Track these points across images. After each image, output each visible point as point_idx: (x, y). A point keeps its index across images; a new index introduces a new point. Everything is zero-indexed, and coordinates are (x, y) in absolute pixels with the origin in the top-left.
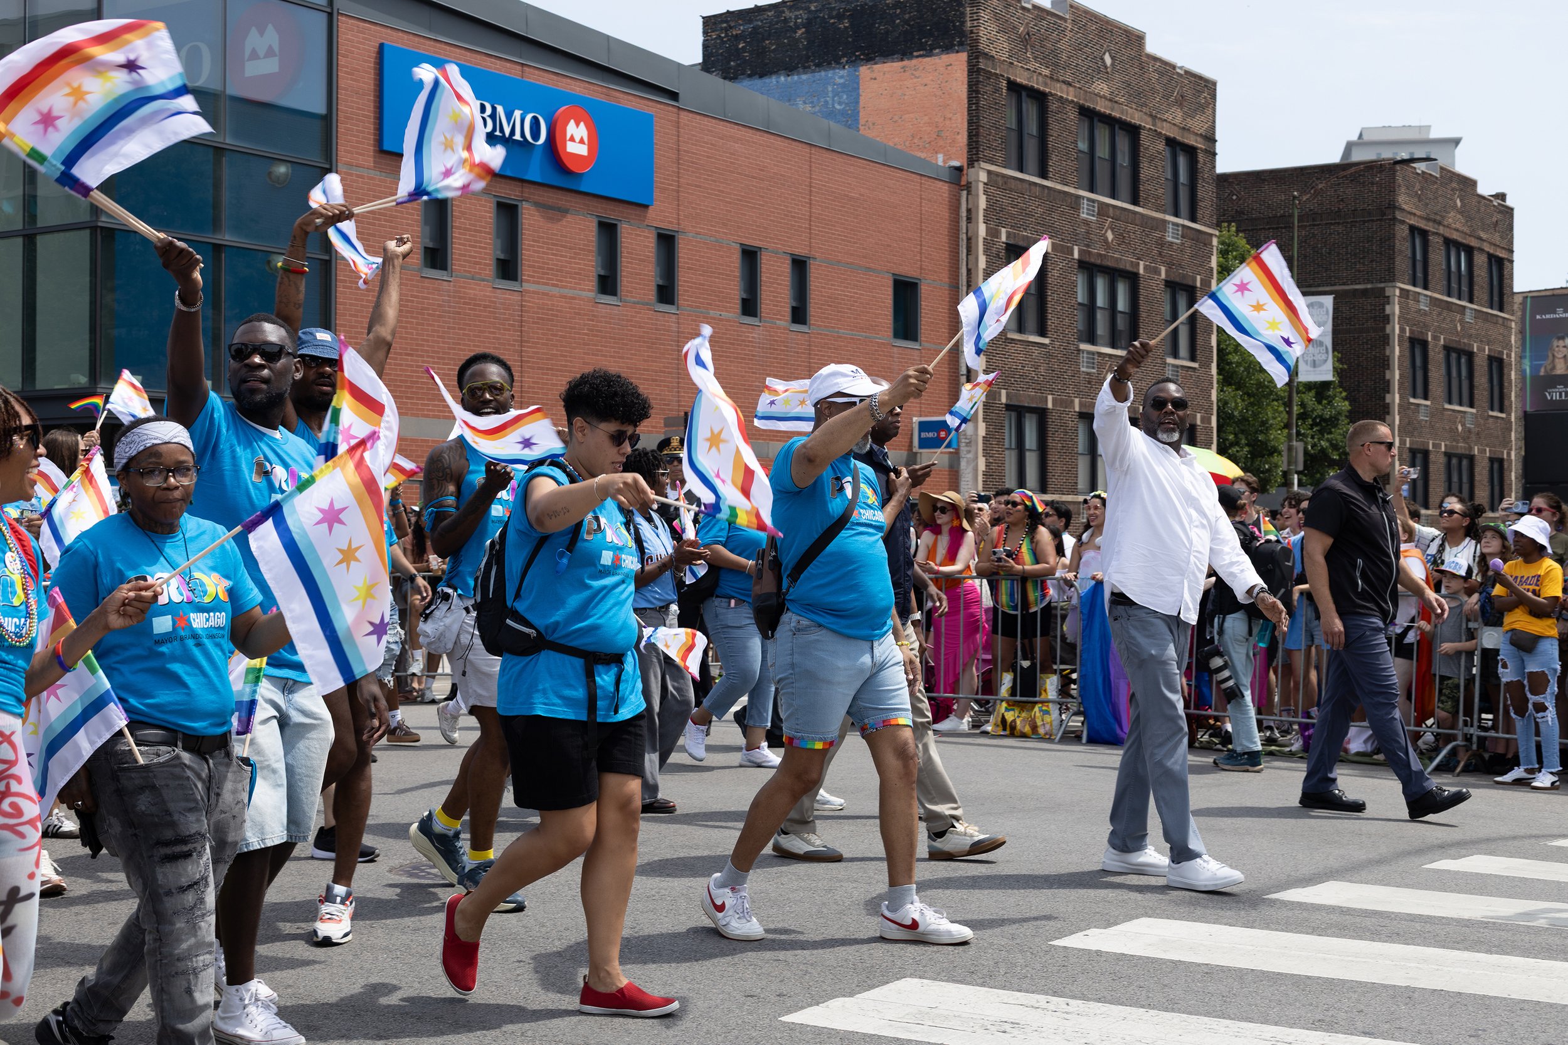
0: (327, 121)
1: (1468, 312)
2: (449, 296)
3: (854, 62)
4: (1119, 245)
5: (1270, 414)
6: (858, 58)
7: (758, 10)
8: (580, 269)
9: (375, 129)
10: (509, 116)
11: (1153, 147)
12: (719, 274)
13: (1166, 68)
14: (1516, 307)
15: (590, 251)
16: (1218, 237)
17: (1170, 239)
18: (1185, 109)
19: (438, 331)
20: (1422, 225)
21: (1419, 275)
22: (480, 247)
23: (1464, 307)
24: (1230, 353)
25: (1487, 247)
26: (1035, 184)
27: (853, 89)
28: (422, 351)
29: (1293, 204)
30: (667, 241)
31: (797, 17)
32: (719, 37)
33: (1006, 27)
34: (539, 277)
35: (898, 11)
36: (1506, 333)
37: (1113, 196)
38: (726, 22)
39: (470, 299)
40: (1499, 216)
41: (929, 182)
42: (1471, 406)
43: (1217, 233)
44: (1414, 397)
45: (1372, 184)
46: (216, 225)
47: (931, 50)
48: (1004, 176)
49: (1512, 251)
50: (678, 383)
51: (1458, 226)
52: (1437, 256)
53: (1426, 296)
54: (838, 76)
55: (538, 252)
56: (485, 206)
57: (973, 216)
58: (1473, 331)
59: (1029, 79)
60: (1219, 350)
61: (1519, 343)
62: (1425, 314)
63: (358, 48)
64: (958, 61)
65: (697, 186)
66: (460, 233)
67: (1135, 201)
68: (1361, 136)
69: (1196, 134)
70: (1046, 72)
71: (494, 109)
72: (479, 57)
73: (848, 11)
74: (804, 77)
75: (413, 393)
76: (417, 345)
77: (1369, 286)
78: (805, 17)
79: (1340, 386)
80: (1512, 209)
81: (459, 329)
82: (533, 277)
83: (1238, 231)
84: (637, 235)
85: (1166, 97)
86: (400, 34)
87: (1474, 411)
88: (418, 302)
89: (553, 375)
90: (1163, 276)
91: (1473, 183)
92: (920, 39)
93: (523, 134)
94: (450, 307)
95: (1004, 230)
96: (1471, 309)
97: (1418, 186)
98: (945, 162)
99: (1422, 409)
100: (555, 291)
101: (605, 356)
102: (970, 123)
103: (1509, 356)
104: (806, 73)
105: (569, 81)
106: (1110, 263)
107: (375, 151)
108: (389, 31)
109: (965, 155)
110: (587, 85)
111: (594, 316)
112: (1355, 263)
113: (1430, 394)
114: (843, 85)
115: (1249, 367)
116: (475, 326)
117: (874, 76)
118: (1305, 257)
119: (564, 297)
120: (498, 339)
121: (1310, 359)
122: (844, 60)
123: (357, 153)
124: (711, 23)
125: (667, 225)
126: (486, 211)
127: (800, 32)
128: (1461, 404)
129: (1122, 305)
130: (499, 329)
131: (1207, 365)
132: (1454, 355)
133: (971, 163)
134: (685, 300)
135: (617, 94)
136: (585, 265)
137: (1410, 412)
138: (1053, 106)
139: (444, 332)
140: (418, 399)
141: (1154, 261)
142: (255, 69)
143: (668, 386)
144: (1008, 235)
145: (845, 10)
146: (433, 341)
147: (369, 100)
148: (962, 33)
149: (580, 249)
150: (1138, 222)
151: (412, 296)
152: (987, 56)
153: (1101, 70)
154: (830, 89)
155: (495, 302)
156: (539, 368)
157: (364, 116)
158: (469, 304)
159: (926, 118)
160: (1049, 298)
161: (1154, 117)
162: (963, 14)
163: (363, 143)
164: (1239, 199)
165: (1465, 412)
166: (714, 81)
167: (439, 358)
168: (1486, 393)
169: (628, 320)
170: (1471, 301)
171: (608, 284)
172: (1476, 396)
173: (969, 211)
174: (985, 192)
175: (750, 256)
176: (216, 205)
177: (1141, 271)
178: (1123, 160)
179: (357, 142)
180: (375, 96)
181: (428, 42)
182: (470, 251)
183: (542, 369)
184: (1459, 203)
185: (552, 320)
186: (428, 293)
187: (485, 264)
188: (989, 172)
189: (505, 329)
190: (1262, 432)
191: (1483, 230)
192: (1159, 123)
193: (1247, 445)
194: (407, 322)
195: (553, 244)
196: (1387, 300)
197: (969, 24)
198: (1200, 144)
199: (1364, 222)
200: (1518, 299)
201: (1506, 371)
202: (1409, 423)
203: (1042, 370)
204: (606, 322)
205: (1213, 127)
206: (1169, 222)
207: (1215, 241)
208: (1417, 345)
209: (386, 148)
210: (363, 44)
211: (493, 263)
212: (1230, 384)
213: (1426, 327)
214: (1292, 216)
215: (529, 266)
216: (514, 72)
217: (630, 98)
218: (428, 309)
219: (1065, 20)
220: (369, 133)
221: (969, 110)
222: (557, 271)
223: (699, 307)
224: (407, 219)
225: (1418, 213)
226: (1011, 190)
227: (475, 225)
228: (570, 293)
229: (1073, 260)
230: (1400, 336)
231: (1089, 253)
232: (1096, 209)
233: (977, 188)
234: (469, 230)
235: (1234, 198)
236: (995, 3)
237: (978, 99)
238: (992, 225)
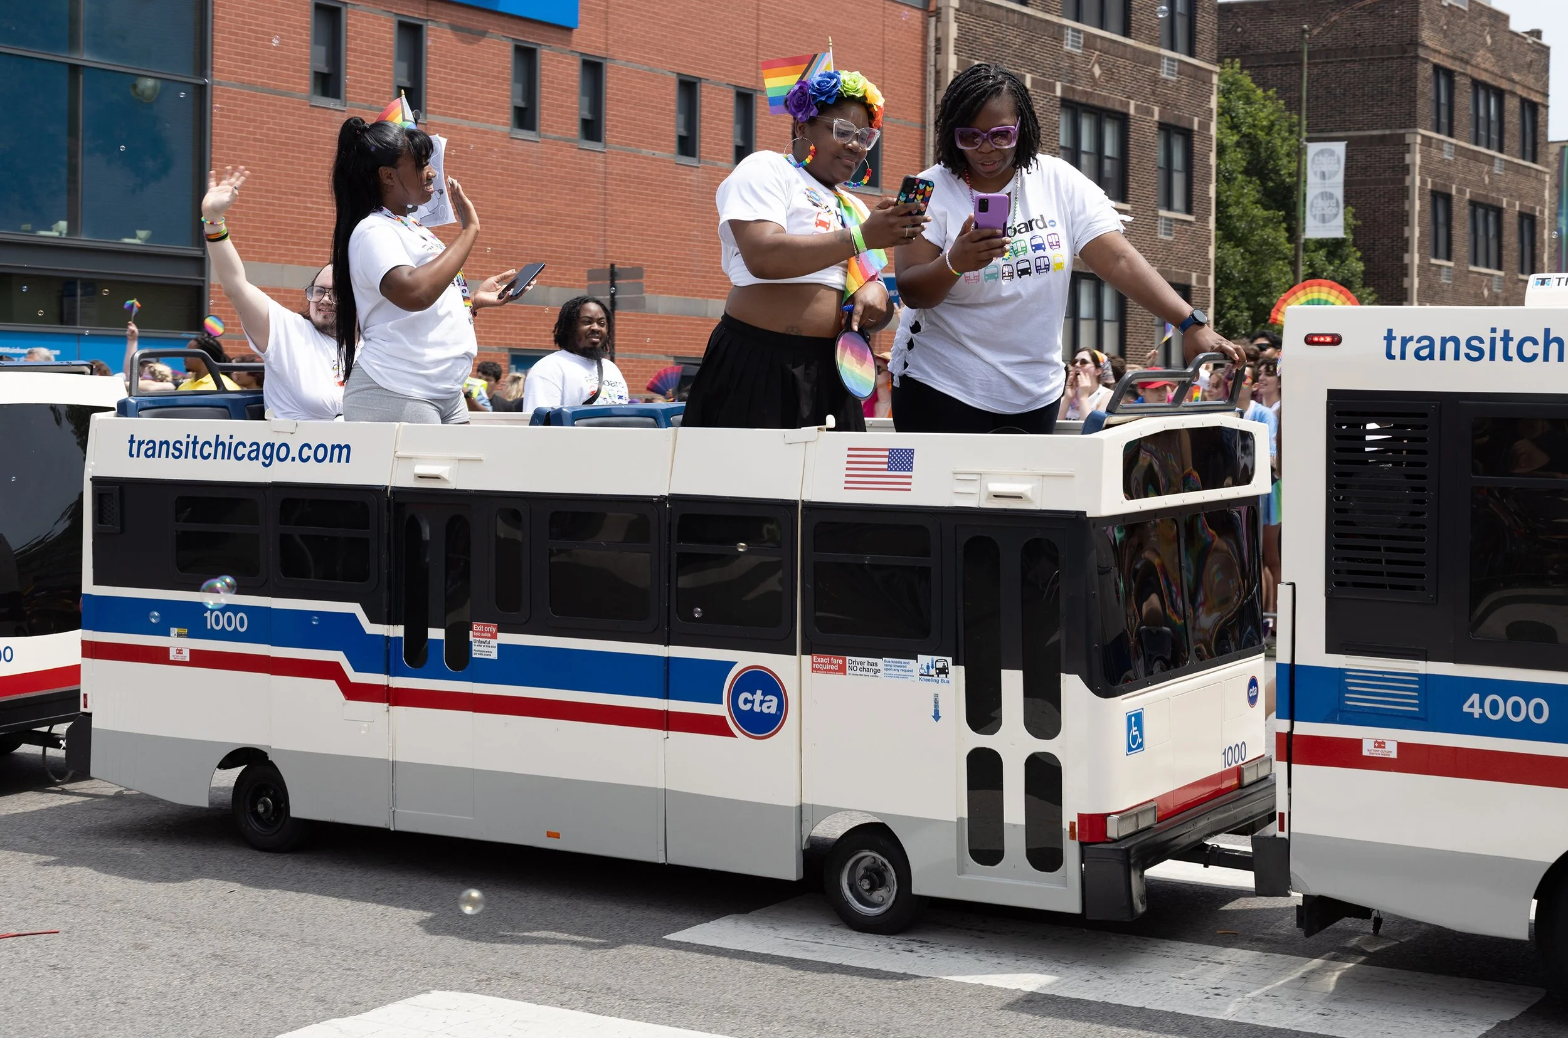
1: (1497, 162)
4: (1107, 81)
5: (1273, 275)
8: (493, 99)
12: (654, 107)
14: (1551, 158)
15: (505, 79)
16: (1220, 75)
17: (1164, 76)
20: (1447, 64)
21: (1444, 120)
22: (379, 73)
23: (1493, 157)
24: (1228, 206)
25: (1519, 91)
26: (1013, 11)
28: (312, 190)
29: (1303, 38)
30: (593, 69)
34: (446, 108)
36: (1539, 187)
37: (1102, 27)
40: (1534, 56)
41: (893, 7)
42: (1499, 268)
43: (1218, 69)
44: (1436, 256)
45: (1393, 17)
46: (73, 43)
49: (1546, 95)
50: (605, 231)
51: (1487, 65)
52: (1464, 99)
53: (1451, 144)
55: (445, 79)
56: (384, 26)
57: (943, 45)
58: (1502, 185)
60: (1219, 203)
61: (1555, 199)
62: (1449, 164)
65: (628, 7)
66: (355, 57)
67: (1126, 33)
75: (300, 238)
76: (306, 183)
77: (1388, 132)
79: (1354, 245)
80: (1548, 48)
82: (439, 107)
83: (1242, 68)
84: (562, 62)
87: (1501, 273)
88: (306, 135)
90: (1156, 117)
91: (1505, 18)
96: (1501, 160)
97: (1443, 21)
99: (1444, 271)
100: (465, 124)
103: (1542, 212)
106: (1096, 102)
111: (509, 153)
112: (1372, 106)
113: (1454, 255)
115: (1252, 221)
118: (1317, 98)
119: (475, 131)
121: (1318, 213)
125: (595, 50)
126: (385, 32)
128: (1487, 266)
129: (1110, 149)
131: (1204, 219)
132: (1480, 212)
134: (613, 137)
136: (499, 95)
137: (1430, 274)
140: (306, 245)
141: (1146, 100)
143: (593, 235)
149: (494, 77)
150: (1129, 56)
151: (300, 127)
164: (1244, 32)
165: (1492, 275)
168: (1516, 254)
169: (548, 159)
170: (1501, 150)
171: (525, 117)
172: (1505, 258)
173: (938, 40)
174: (957, 19)
175: (688, 88)
176: (73, 20)
177: (1132, 111)
182: (367, 77)
184: (1489, 40)
186: (319, 124)
187: (385, 93)
190: (1264, 295)
191: (1515, 71)
193: (1248, 309)
194: (293, 157)
195: (463, 71)
196: (1407, 148)
199: (1383, 59)
200: (1555, 149)
201: (1538, 229)
202: (1429, 287)
204: (523, 161)
206: (1164, 57)
207: (1215, 79)
208: (1440, 199)
211: (394, 91)
212: (1230, 241)
213: (1450, 179)
214: (1301, 52)
215: (435, 95)
218: (317, 142)
222: (467, 101)
223: (629, 145)
224: (295, 39)
225: (1443, 50)
226: (986, 17)
227: (373, 48)
228: (482, 126)
229: (1056, 97)
230: (1420, 189)
231: (1073, 90)
232: (1082, 41)
233: (947, 14)
234: (366, 53)
235: (1239, 30)
238: (964, 57)
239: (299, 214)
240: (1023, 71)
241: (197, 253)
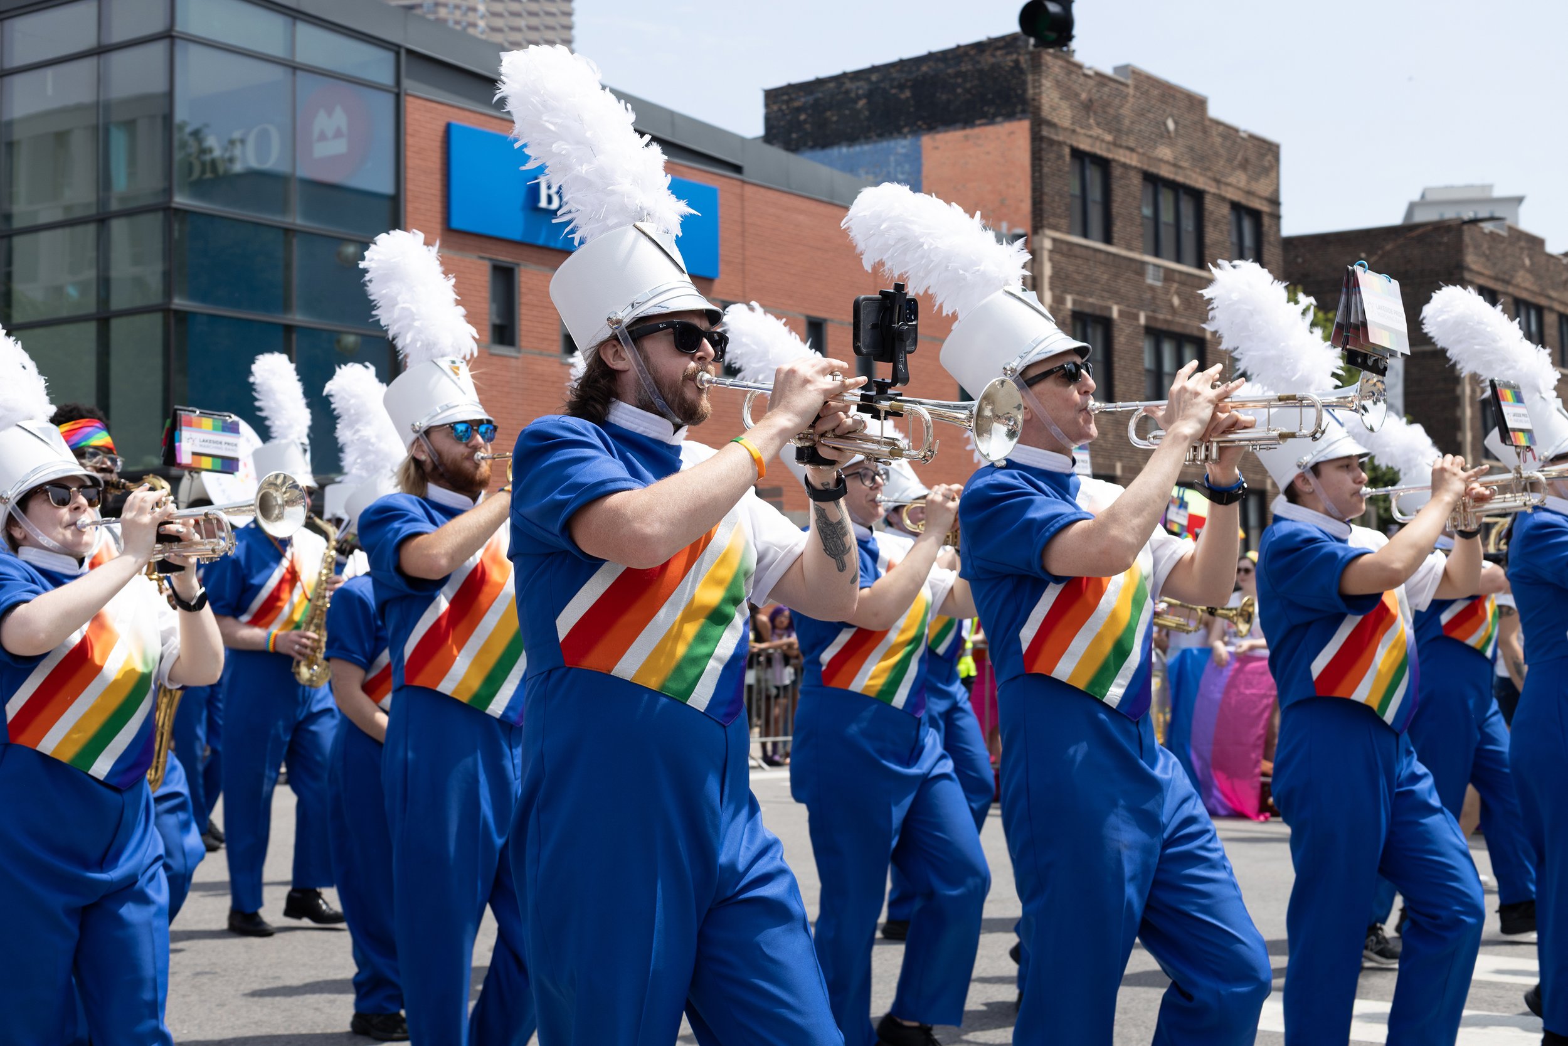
0: (395, 200)
2: (517, 372)
3: (916, 132)
4: (1185, 310)
6: (920, 127)
7: (819, 82)
9: (442, 207)
11: (1218, 212)
13: (1230, 132)
18: (1250, 173)
19: (506, 408)
20: (1491, 284)
22: (548, 324)
25: (1557, 307)
26: (1101, 251)
27: (916, 158)
31: (858, 88)
32: (780, 110)
33: (1068, 94)
37: (1178, 260)
38: (787, 94)
39: (538, 375)
45: (1440, 244)
46: (286, 307)
47: (993, 118)
48: (1068, 243)
51: (1527, 285)
54: (900, 146)
57: (1038, 283)
59: (1092, 146)
63: (425, 127)
64: (1021, 129)
65: (762, 258)
66: (527, 310)
67: (1201, 266)
68: (1423, 196)
69: (1261, 198)
70: (1109, 138)
73: (910, 81)
74: (866, 147)
77: (1439, 347)
78: (867, 87)
81: (528, 405)
85: (1230, 160)
86: (466, 113)
91: (1540, 242)
92: (982, 108)
94: (518, 383)
95: (1069, 298)
97: (1485, 246)
98: (1009, 229)
102: (1034, 190)
104: (867, 143)
106: (1177, 329)
107: (442, 230)
108: (456, 110)
109: (1029, 223)
114: (906, 155)
116: (544, 402)
117: (936, 145)
122: (906, 130)
124: (772, 96)
125: (733, 299)
127: (861, 103)
133: (1036, 229)
135: (681, 168)
138: (1117, 172)
139: (513, 409)
142: (322, 150)
144: (1074, 302)
145: (907, 80)
147: (436, 179)
148: (1024, 101)
152: (1051, 125)
153: (1164, 135)
154: (893, 159)
157: (430, 194)
158: (537, 380)
159: (989, 187)
160: (1116, 365)
161: (1218, 181)
162: (1024, 83)
163: (431, 221)
164: (1305, 262)
166: (777, 154)
167: (507, 434)
173: (1034, 278)
174: (1051, 260)
175: (816, 328)
176: (287, 286)
177: (1209, 336)
178: (1188, 225)
179: (426, 220)
180: (442, 175)
181: (494, 120)
182: (538, 327)
184: (1527, 262)
186: (497, 370)
187: (553, 340)
188: (1054, 240)
191: (1553, 288)
192: (1223, 187)
197: (1030, 92)
198: (1264, 207)
203: (1110, 437)
205: (1277, 191)
209: (453, 225)
210: (430, 123)
211: (560, 338)
217: (695, 172)
218: (496, 386)
219: (1126, 85)
220: (436, 212)
221: (1033, 178)
224: (475, 296)
225: (1487, 272)
226: (1076, 257)
229: (1139, 326)
230: (1472, 398)
231: (1156, 319)
232: (1162, 274)
233: (1041, 255)
235: (1300, 260)
236: (1057, 70)
237: (1041, 166)
238: (1058, 292)
240: (1109, 303)
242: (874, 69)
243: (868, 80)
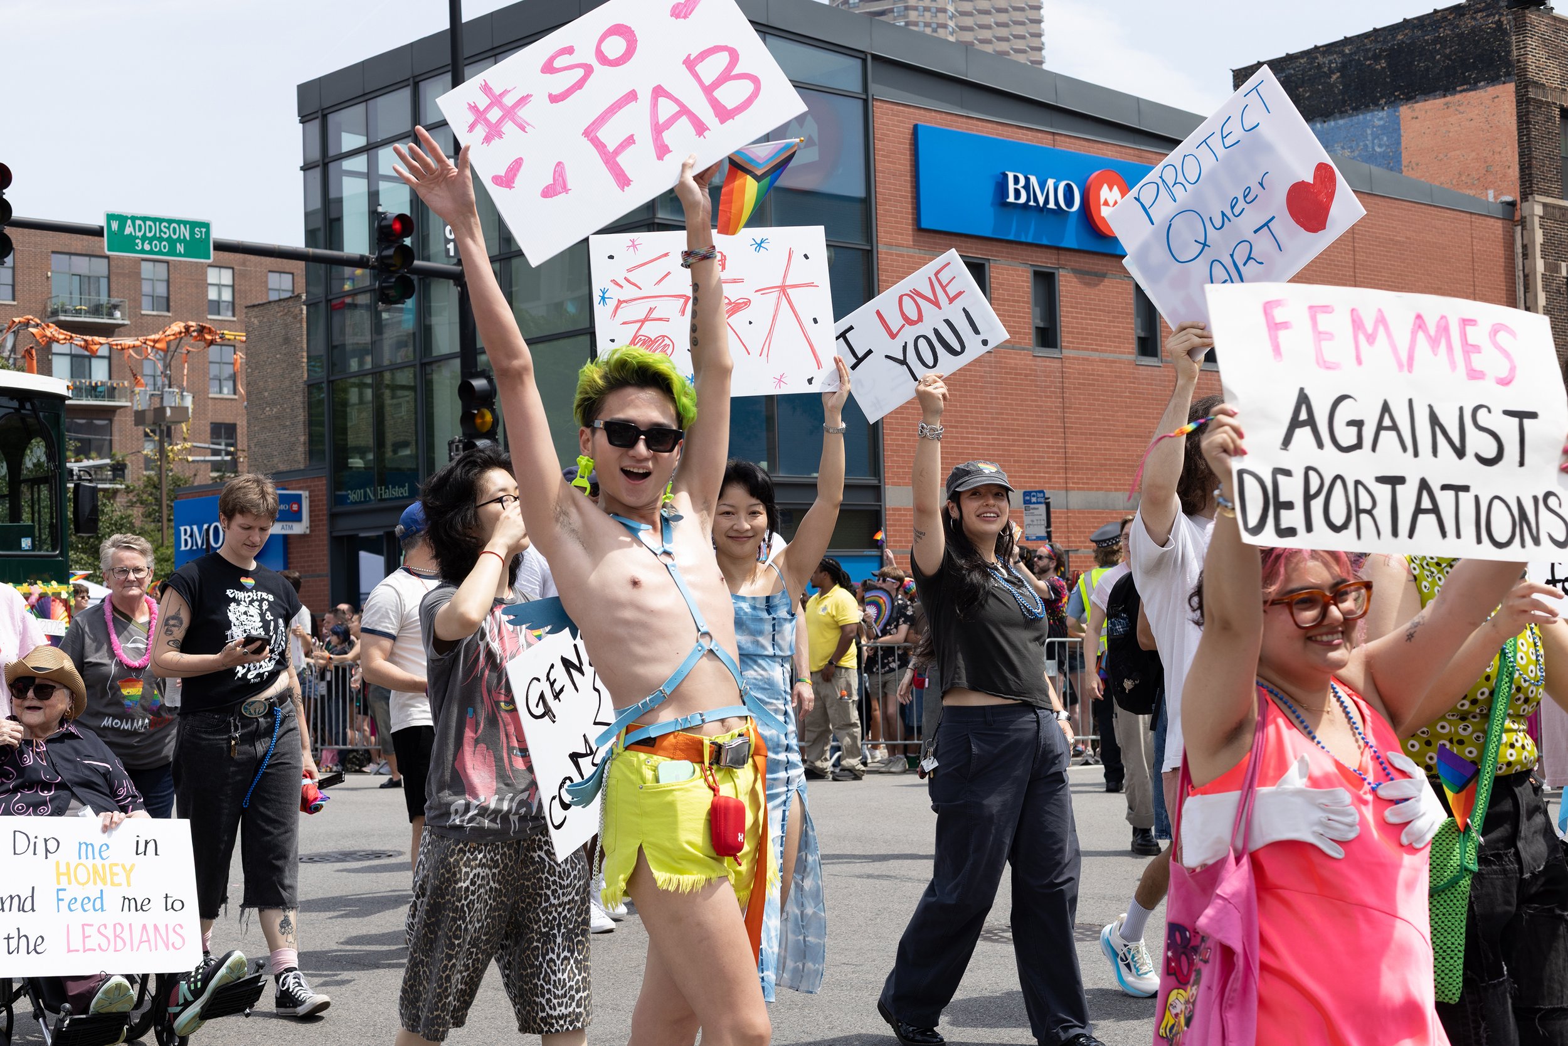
0: (866, 204)
2: (990, 367)
3: (1394, 102)
6: (1397, 98)
7: (1291, 58)
8: (1119, 332)
9: (913, 208)
10: (1042, 185)
15: (1128, 314)
19: (981, 402)
22: (1019, 317)
27: (1394, 130)
28: (967, 422)
31: (1330, 62)
33: (1556, 53)
34: (1078, 343)
35: (1438, 46)
39: (1011, 368)
41: (1481, 219)
47: (1476, 83)
48: (1561, 208)
54: (1378, 118)
55: (1076, 318)
56: (1022, 276)
57: (1530, 251)
63: (893, 131)
64: (1504, 94)
66: (998, 304)
71: (1027, 179)
72: (1010, 129)
73: (1385, 50)
74: (1341, 122)
76: (961, 417)
78: (1339, 60)
81: (1002, 399)
82: (1072, 343)
86: (933, 114)
88: (960, 375)
89: (1096, 440)
92: (1463, 73)
93: (1057, 202)
94: (991, 377)
95: (1564, 265)
98: (1495, 197)
100: (1095, 356)
101: (1148, 418)
102: (1521, 155)
104: (1341, 118)
105: (1100, 146)
107: (913, 230)
108: (922, 112)
109: (1518, 189)
110: (1119, 149)
111: (1135, 378)
114: (1383, 127)
116: (1017, 395)
117: (1415, 115)
119: (1103, 361)
120: (1041, 406)
122: (1383, 101)
123: (896, 233)
124: (1243, 76)
126: (1023, 281)
127: (1334, 77)
130: (1041, 396)
133: (1525, 197)
135: (1150, 155)
136: (1124, 328)
139: (986, 403)
145: (1381, 50)
146: (977, 412)
147: (905, 181)
148: (1508, 63)
149: (1118, 312)
152: (1536, 84)
154: (1369, 132)
155: (1036, 370)
156: (1082, 434)
157: (901, 196)
158: (1010, 373)
159: (1474, 154)
162: (1509, 44)
163: (902, 223)
167: (982, 428)
171: (1148, 345)
173: (1524, 247)
174: (1542, 226)
179: (896, 222)
180: (912, 176)
181: (960, 120)
182: (1009, 321)
183: (1085, 434)
185: (1094, 385)
186: (970, 365)
187: (1025, 333)
188: (1545, 205)
189: (1047, 397)
195: (1091, 309)
197: (1515, 53)
204: (1147, 384)
209: (924, 225)
210: (898, 126)
211: (1032, 331)
215: (1069, 332)
216: (1045, 142)
218: (970, 381)
220: (907, 213)
221: (1520, 142)
222: (1097, 335)
227: (1013, 296)
228: (1111, 356)
233: (1532, 222)
234: (1008, 300)
236: (1543, 28)
237: (1529, 130)
238: (1551, 260)
239: (958, 443)
241: (875, 482)
242: (1347, 41)
243: (1342, 53)
